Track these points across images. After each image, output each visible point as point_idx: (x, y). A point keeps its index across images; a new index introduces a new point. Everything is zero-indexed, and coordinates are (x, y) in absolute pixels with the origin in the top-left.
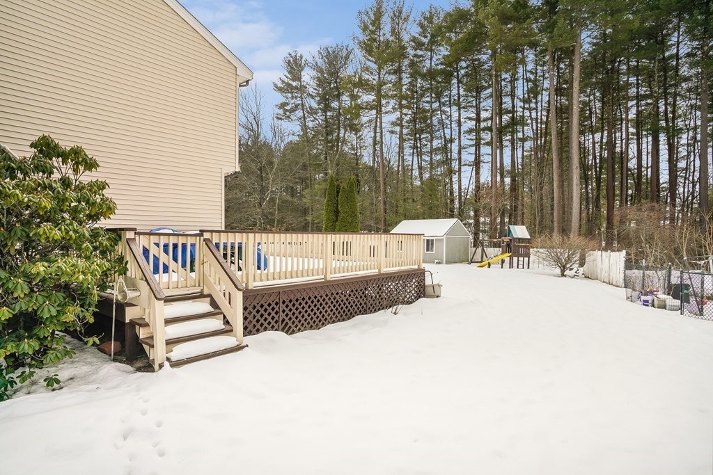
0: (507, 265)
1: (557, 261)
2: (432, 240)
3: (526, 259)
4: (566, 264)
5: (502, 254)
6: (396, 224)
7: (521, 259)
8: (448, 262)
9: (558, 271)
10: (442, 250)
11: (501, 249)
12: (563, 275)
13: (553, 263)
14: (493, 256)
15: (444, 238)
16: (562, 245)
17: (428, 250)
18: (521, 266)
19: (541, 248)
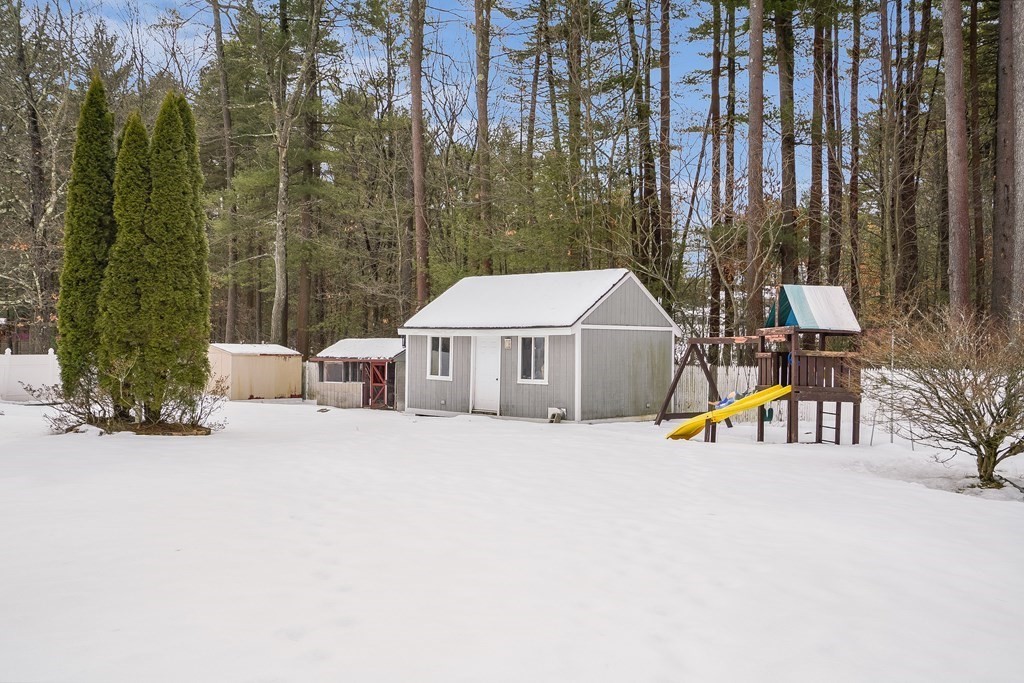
0: (777, 429)
1: (964, 419)
2: (540, 342)
3: (847, 408)
4: (1000, 435)
5: (759, 389)
6: (431, 290)
7: (829, 406)
8: (591, 415)
9: (966, 461)
10: (570, 374)
11: (755, 371)
12: (989, 479)
13: (947, 429)
14: (733, 395)
15: (577, 330)
16: (981, 358)
17: (526, 374)
18: (828, 434)
19: (898, 366)
